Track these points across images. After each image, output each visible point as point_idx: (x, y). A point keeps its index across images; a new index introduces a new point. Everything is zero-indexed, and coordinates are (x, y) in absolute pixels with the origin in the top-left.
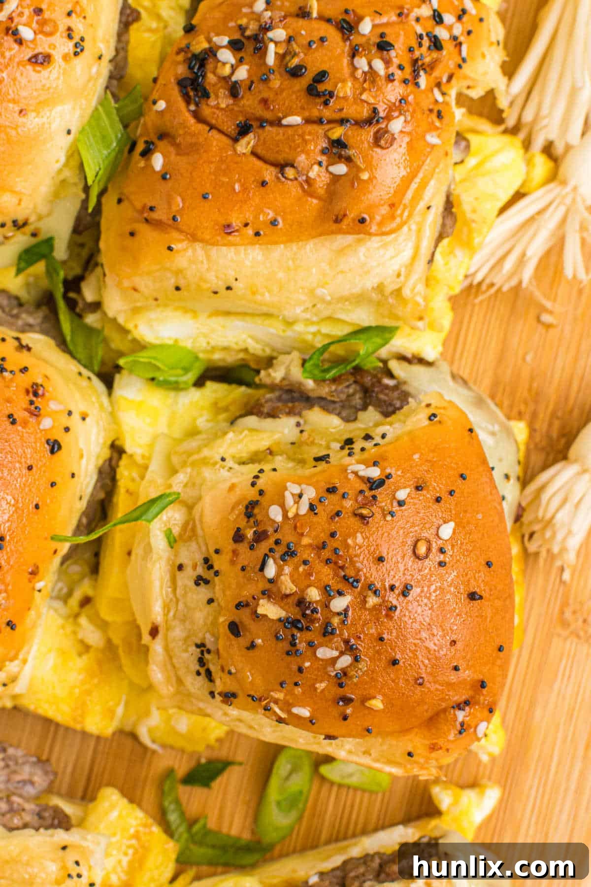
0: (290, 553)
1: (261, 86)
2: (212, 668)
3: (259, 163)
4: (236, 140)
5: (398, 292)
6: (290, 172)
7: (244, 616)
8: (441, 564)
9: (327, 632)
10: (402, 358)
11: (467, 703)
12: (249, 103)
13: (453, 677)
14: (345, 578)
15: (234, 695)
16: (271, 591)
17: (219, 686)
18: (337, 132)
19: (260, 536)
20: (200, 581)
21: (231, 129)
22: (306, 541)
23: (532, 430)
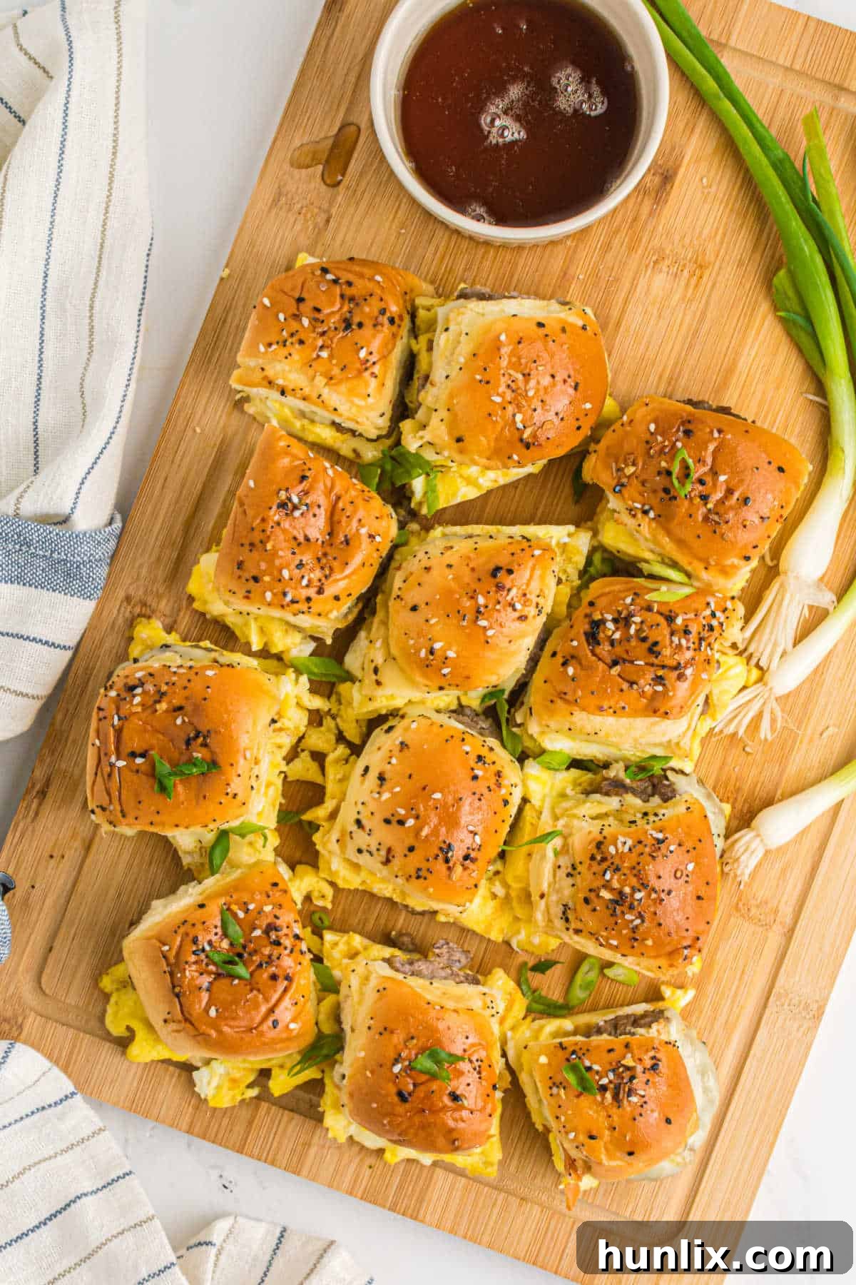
0: (617, 869)
1: (626, 644)
2: (570, 917)
3: (620, 680)
4: (611, 667)
5: (678, 744)
6: (635, 686)
7: (592, 895)
8: (687, 882)
9: (631, 907)
10: (673, 769)
11: (689, 946)
12: (619, 650)
13: (685, 934)
14: (643, 884)
15: (581, 931)
16: (607, 886)
17: (573, 925)
18: (660, 673)
19: (604, 859)
20: (569, 875)
21: (609, 661)
22: (626, 865)
23: (733, 807)
